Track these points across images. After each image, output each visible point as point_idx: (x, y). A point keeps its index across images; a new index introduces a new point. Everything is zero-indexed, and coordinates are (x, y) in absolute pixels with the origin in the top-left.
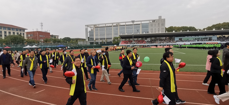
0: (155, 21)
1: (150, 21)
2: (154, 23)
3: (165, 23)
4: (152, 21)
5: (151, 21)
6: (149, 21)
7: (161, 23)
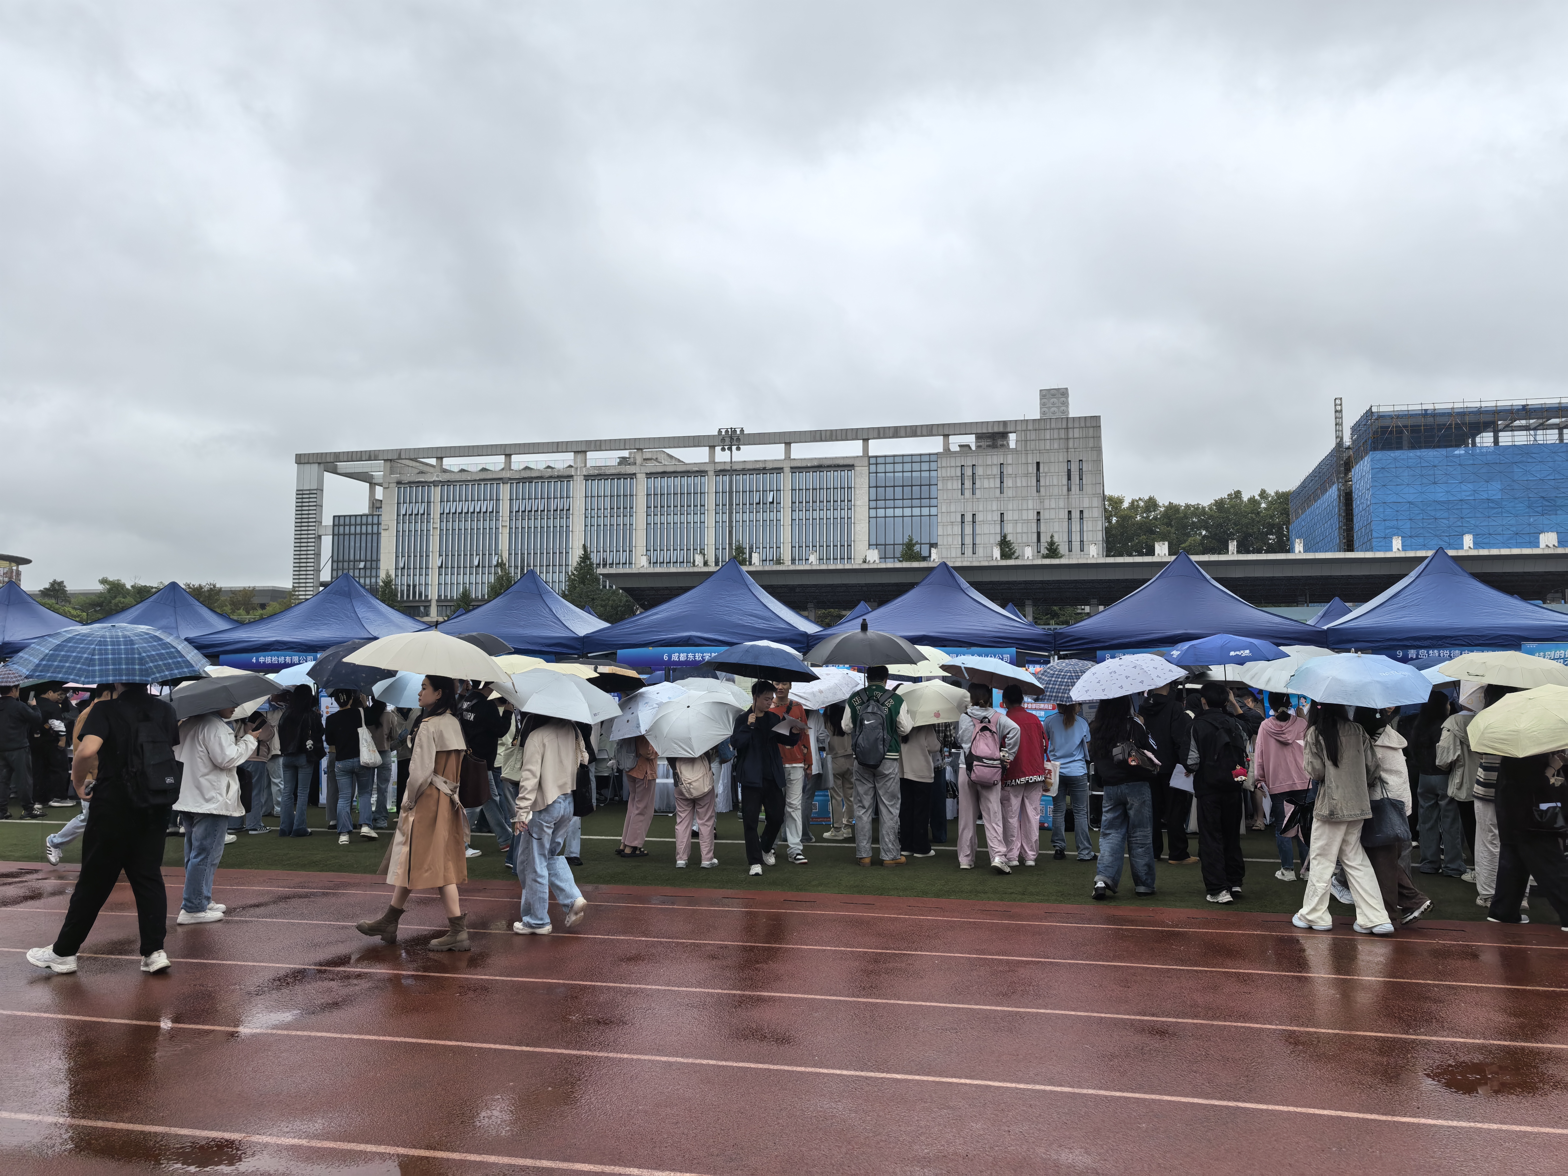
0: (1004, 435)
1: (955, 442)
2: (995, 458)
3: (1099, 461)
4: (979, 437)
5: (970, 440)
6: (945, 431)
7: (1062, 457)
